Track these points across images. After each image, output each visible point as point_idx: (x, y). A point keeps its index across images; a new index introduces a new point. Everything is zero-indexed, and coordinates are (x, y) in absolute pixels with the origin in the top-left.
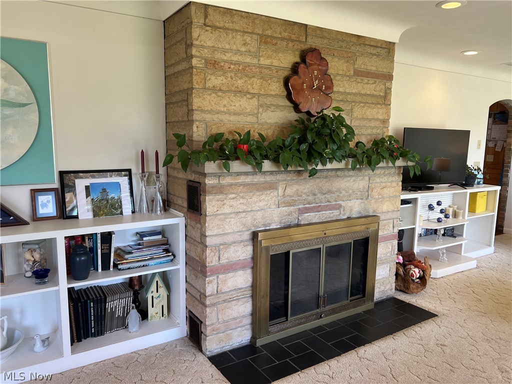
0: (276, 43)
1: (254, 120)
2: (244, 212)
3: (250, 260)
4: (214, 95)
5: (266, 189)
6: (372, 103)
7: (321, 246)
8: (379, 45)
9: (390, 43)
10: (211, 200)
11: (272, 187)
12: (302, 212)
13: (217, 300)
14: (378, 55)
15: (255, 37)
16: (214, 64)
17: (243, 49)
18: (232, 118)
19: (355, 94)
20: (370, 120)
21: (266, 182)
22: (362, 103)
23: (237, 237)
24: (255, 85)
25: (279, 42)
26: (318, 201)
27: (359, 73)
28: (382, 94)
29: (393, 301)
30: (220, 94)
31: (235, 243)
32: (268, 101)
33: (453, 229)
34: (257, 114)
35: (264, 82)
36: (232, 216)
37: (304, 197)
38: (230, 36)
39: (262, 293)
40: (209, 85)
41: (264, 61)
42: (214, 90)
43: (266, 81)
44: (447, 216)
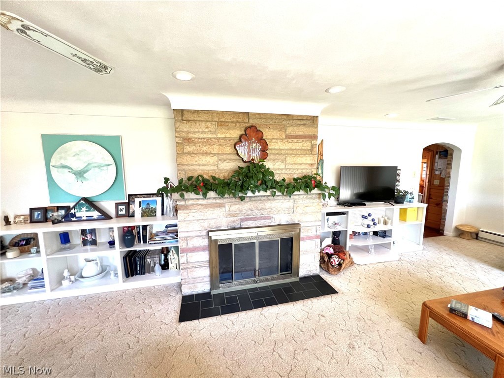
0: (228, 125)
1: (215, 168)
2: (202, 220)
3: (207, 246)
4: (189, 156)
5: (217, 207)
6: (301, 154)
7: (255, 241)
8: (305, 118)
9: (314, 116)
10: (180, 213)
11: (221, 206)
12: (242, 220)
13: (187, 266)
14: (304, 125)
15: (214, 123)
16: (188, 140)
17: (207, 130)
18: (201, 168)
19: (287, 150)
20: (301, 164)
21: (217, 203)
22: (293, 154)
23: (198, 234)
24: (216, 149)
25: (230, 124)
26: (254, 214)
27: (289, 137)
28: (309, 148)
29: (318, 277)
30: (193, 155)
31: (197, 236)
32: (224, 157)
33: (385, 232)
34: (217, 165)
35: (221, 147)
36: (194, 222)
37: (245, 211)
38: (198, 124)
39: (214, 266)
40: (185, 151)
41: (219, 136)
42: (189, 153)
43: (222, 146)
44: (375, 224)
